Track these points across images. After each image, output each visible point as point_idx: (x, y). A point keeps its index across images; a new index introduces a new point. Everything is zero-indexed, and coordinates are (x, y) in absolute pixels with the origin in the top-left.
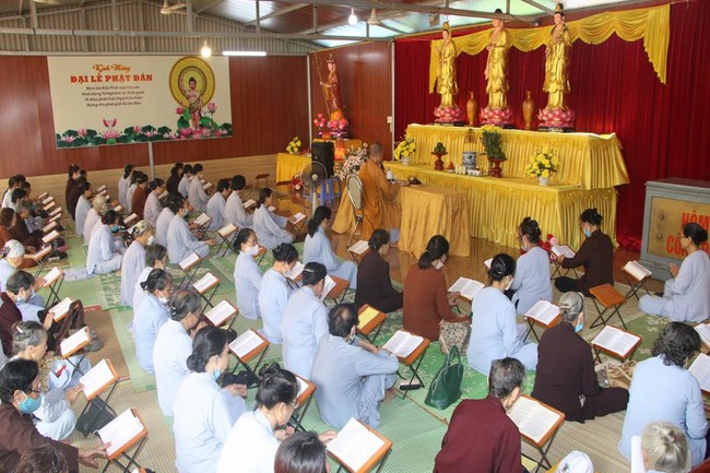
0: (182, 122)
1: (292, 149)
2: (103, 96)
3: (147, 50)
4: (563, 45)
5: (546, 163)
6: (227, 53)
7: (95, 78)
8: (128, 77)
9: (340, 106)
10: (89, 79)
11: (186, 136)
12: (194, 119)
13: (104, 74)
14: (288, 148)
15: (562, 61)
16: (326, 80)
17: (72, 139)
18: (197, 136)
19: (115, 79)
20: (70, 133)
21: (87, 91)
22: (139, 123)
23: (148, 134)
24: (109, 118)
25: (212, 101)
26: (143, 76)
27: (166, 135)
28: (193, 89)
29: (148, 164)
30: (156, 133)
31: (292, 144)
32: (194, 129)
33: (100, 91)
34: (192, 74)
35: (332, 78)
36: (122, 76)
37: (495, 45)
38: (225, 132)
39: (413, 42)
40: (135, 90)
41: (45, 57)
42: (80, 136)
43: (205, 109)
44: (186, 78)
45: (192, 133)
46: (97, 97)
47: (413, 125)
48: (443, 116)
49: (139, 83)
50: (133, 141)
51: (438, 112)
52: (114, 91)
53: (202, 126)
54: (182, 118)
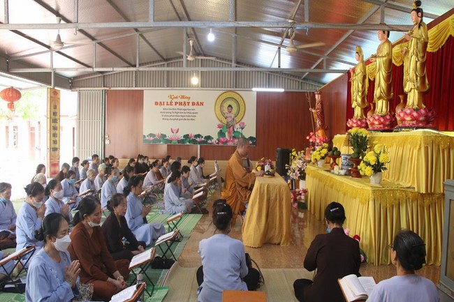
0: (221, 134)
2: (172, 114)
3: (202, 87)
6: (255, 90)
7: (169, 103)
8: (188, 103)
10: (165, 103)
11: (223, 143)
12: (229, 133)
13: (174, 101)
17: (152, 138)
18: (230, 144)
19: (181, 104)
20: (151, 135)
21: (163, 111)
22: (193, 132)
23: (198, 139)
24: (175, 128)
25: (242, 121)
26: (198, 103)
27: (209, 141)
28: (230, 112)
30: (203, 139)
32: (228, 139)
33: (171, 111)
34: (230, 102)
35: (317, 106)
36: (185, 103)
40: (192, 111)
41: (143, 91)
42: (156, 137)
43: (237, 126)
45: (227, 142)
46: (169, 114)
49: (195, 107)
50: (188, 143)
52: (179, 111)
53: (234, 137)
54: (221, 131)
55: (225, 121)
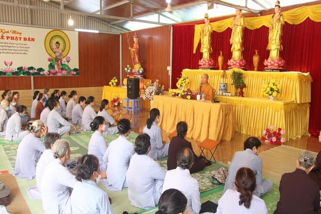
0: (51, 66)
1: (113, 84)
2: (4, 48)
3: (32, 24)
4: (280, 24)
5: (274, 87)
6: (77, 30)
8: (20, 38)
9: (140, 60)
11: (53, 74)
12: (58, 65)
13: (6, 35)
14: (110, 83)
15: (279, 32)
16: (132, 47)
18: (59, 75)
19: (12, 38)
22: (26, 65)
23: (31, 71)
24: (8, 61)
25: (68, 56)
26: (29, 38)
27: (42, 73)
28: (58, 48)
29: (31, 89)
30: (36, 71)
31: (112, 81)
32: (58, 71)
33: (2, 45)
35: (136, 45)
36: (16, 37)
37: (237, 25)
38: (75, 73)
39: (184, 26)
40: (24, 46)
43: (64, 60)
44: (54, 42)
45: (56, 73)
46: (1, 48)
47: (186, 70)
48: (204, 64)
49: (26, 42)
50: (22, 75)
51: (201, 62)
52: (12, 45)
53: (62, 69)
54: (51, 64)
55: (54, 56)
